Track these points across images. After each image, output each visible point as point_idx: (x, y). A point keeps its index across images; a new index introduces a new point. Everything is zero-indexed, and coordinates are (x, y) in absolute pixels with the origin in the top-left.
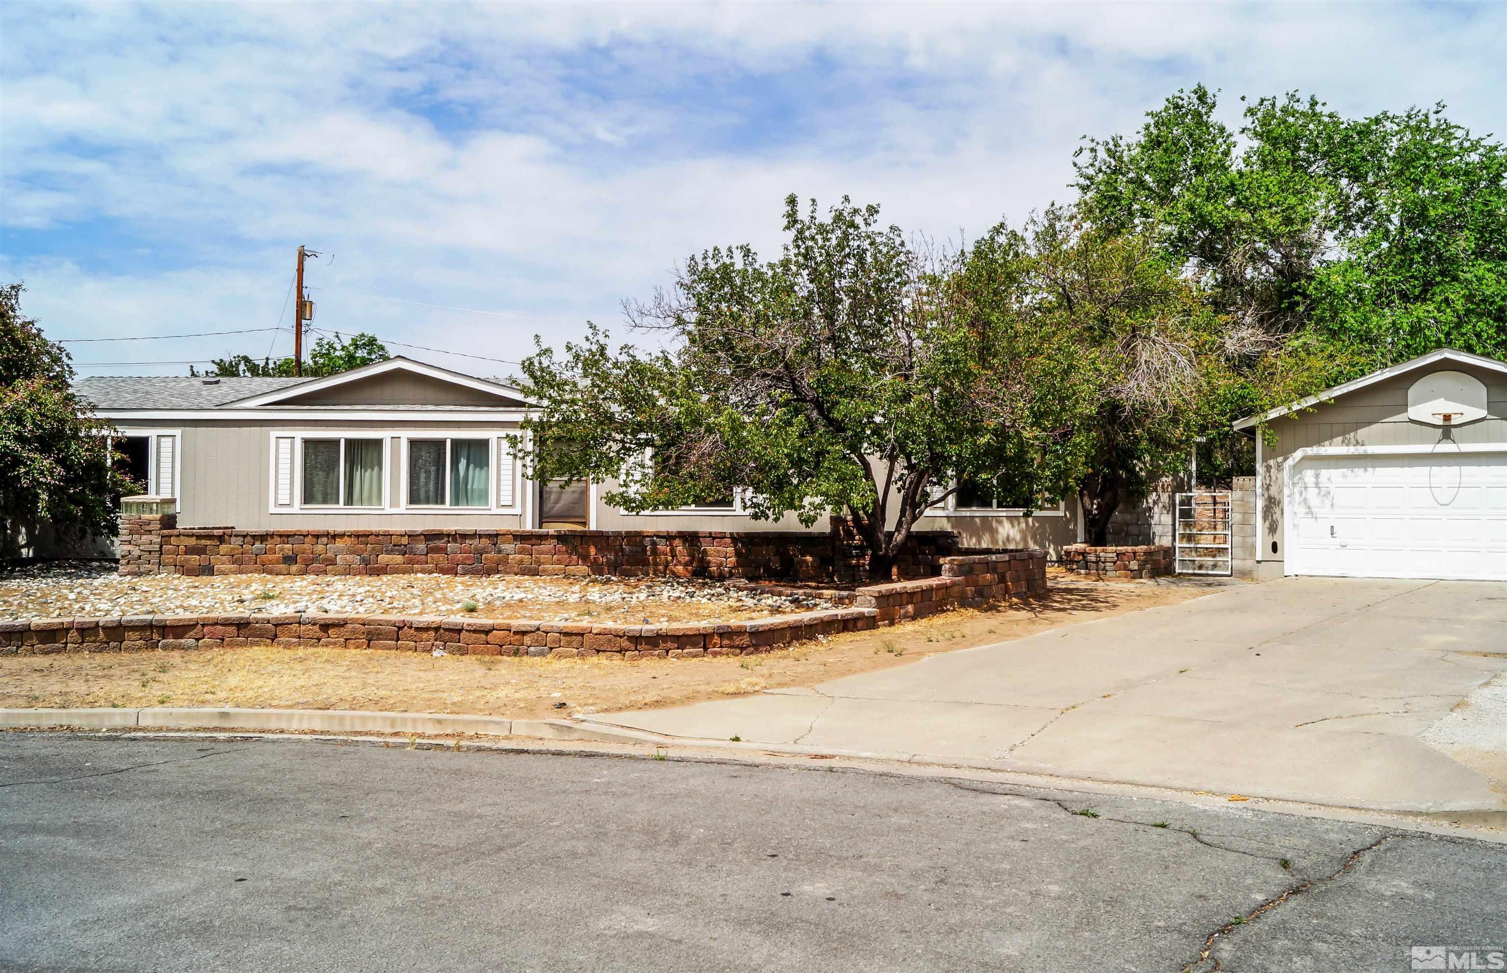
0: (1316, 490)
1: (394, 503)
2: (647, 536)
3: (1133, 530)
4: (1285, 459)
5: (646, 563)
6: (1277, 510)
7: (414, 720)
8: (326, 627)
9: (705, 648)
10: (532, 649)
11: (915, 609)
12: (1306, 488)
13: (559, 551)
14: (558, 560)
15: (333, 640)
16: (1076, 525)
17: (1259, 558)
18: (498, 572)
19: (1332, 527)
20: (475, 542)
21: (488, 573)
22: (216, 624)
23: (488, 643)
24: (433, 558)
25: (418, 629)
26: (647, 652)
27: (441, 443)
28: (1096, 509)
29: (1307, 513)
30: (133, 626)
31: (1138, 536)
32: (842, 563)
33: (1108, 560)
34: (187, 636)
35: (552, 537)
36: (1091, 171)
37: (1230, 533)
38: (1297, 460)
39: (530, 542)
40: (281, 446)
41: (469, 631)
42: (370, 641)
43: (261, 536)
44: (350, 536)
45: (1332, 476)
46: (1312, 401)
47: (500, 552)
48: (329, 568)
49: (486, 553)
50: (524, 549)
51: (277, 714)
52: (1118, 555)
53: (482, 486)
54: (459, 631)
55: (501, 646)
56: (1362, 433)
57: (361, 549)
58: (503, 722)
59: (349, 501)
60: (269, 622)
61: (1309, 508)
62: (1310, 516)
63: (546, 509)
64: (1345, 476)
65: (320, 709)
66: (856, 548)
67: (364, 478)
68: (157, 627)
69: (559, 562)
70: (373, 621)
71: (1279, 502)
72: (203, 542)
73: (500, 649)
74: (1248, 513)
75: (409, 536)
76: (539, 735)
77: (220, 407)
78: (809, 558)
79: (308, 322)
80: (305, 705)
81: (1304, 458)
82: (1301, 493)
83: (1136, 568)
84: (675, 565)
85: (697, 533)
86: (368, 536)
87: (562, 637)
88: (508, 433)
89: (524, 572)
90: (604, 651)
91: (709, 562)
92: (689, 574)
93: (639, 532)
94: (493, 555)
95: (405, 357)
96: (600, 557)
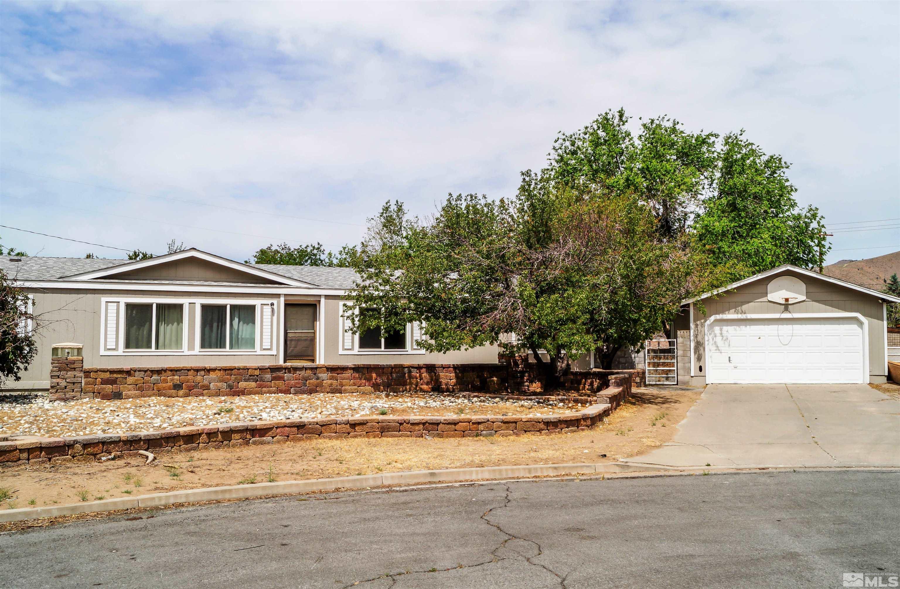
0: (721, 338)
1: (191, 347)
2: (406, 367)
3: (622, 360)
4: (705, 321)
5: (404, 384)
6: (702, 349)
10: (484, 432)
12: (715, 336)
13: (354, 377)
14: (354, 383)
15: (359, 433)
16: (590, 357)
17: (692, 374)
18: (317, 392)
19: (729, 357)
20: (303, 373)
21: (311, 392)
23: (456, 430)
24: (275, 384)
25: (413, 424)
26: (553, 431)
27: (224, 307)
29: (716, 350)
30: (238, 430)
31: (625, 364)
32: (512, 382)
34: (267, 435)
35: (351, 368)
37: (676, 361)
38: (712, 321)
39: (337, 372)
40: (109, 308)
41: (444, 424)
42: (382, 433)
43: (157, 371)
44: (220, 370)
45: (729, 330)
46: (721, 290)
47: (318, 378)
48: (205, 392)
49: (310, 379)
50: (333, 377)
53: (248, 336)
54: (438, 424)
55: (464, 432)
56: (745, 307)
57: (228, 378)
60: (317, 424)
61: (717, 347)
62: (718, 351)
63: (288, 352)
64: (735, 330)
66: (520, 372)
68: (250, 430)
69: (355, 384)
70: (385, 420)
71: (703, 343)
72: (115, 375)
73: (463, 434)
74: (686, 350)
75: (260, 369)
77: (62, 278)
78: (495, 379)
81: (716, 321)
82: (713, 339)
83: (639, 381)
84: (422, 385)
85: (435, 365)
86: (232, 370)
87: (502, 424)
88: (269, 301)
89: (334, 391)
90: (529, 431)
91: (441, 382)
92: (430, 390)
93: (402, 365)
94: (313, 381)
95: (195, 249)
96: (379, 381)
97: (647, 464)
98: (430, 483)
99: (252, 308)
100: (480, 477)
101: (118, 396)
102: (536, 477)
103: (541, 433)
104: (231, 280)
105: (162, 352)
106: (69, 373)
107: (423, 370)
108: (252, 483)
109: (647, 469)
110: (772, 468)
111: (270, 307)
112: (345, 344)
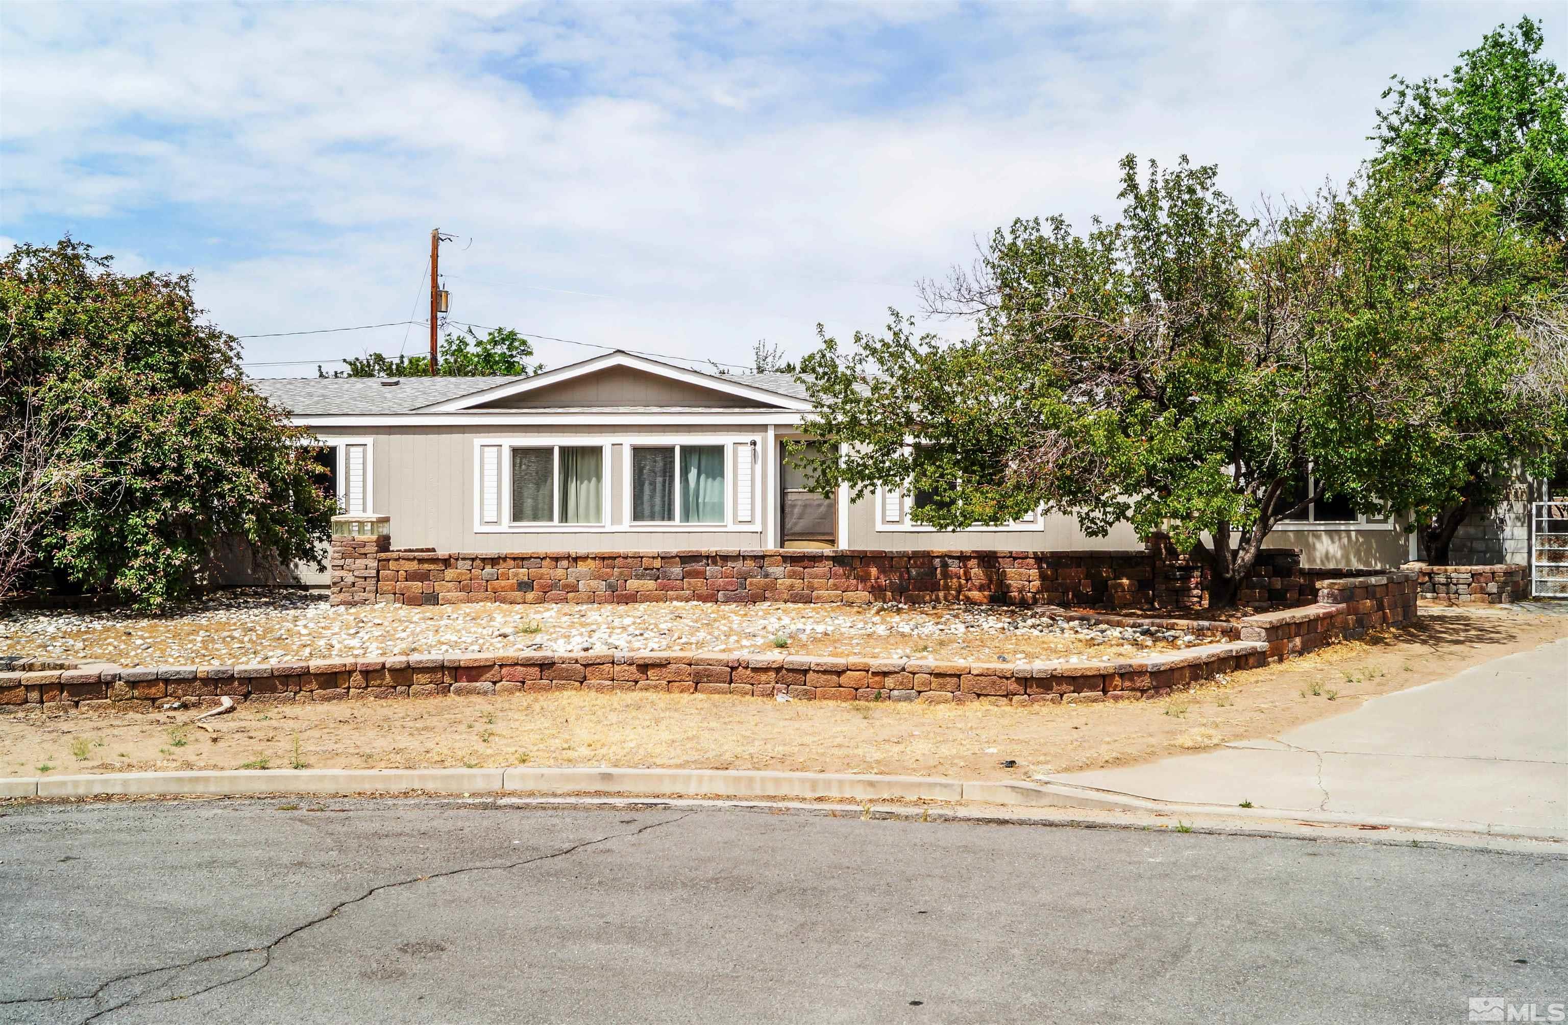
1: (617, 519)
2: (937, 556)
5: (935, 588)
7: (841, 782)
8: (644, 667)
9: (1105, 692)
10: (896, 693)
11: (1302, 642)
13: (835, 574)
14: (835, 585)
15: (654, 683)
16: (1407, 539)
18: (765, 599)
20: (739, 565)
21: (755, 599)
22: (516, 664)
23: (840, 687)
24: (689, 583)
25: (756, 670)
26: (1039, 697)
27: (670, 450)
28: (1436, 521)
31: (1485, 552)
32: (1164, 587)
33: (1461, 581)
34: (483, 678)
35: (828, 558)
36: (1395, 120)
39: (802, 564)
40: (486, 455)
41: (818, 672)
42: (697, 684)
43: (492, 559)
44: (594, 558)
47: (767, 576)
48: (571, 595)
49: (751, 577)
50: (794, 572)
51: (670, 776)
52: (1473, 576)
53: (716, 500)
54: (805, 672)
55: (856, 689)
57: (607, 574)
58: (952, 785)
59: (564, 517)
60: (577, 662)
63: (788, 526)
65: (717, 768)
66: (1180, 568)
67: (580, 491)
68: (449, 668)
69: (836, 587)
70: (702, 660)
72: (426, 566)
73: (855, 693)
75: (662, 558)
76: (1000, 801)
77: (416, 411)
78: (1125, 581)
79: (444, 314)
80: (700, 764)
83: (1495, 590)
84: (970, 590)
85: (995, 553)
86: (615, 558)
87: (932, 679)
88: (747, 438)
89: (795, 599)
90: (986, 695)
91: (1009, 586)
92: (985, 601)
93: (928, 552)
94: (759, 580)
95: (623, 352)
96: (883, 581)
99: (718, 450)
101: (432, 599)
102: (820, 799)
103: (1011, 700)
104: (693, 403)
105: (571, 526)
106: (358, 561)
107: (973, 563)
108: (264, 768)
109: (1083, 803)
111: (749, 448)
112: (888, 512)
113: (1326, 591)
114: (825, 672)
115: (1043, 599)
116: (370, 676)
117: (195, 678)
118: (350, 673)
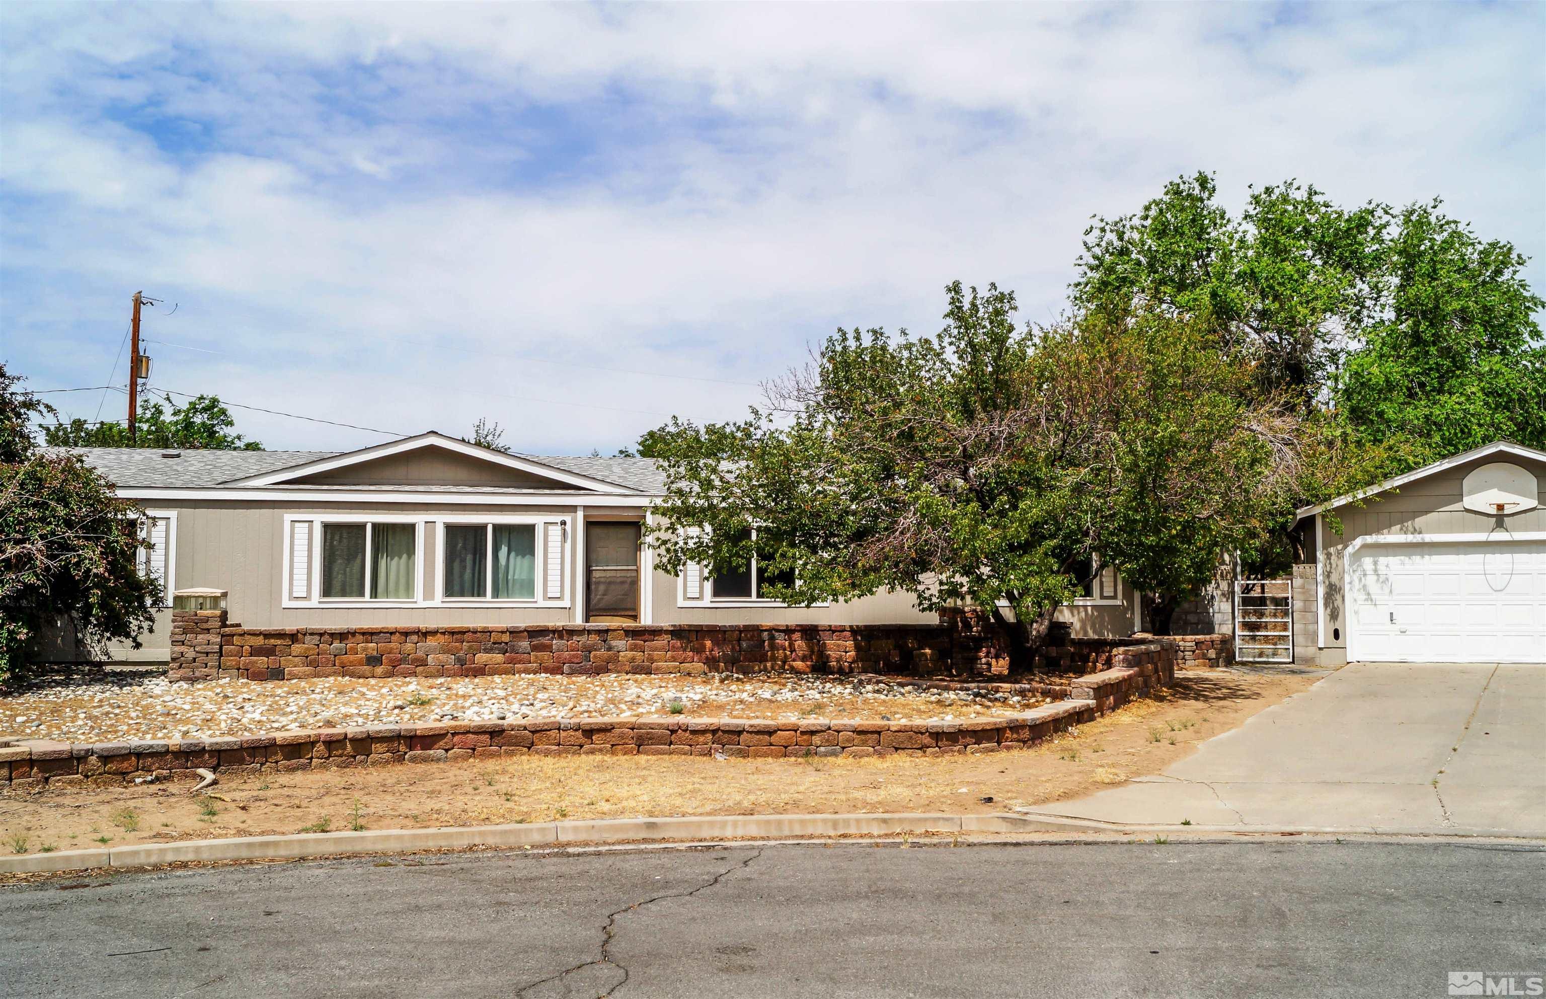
0: (1375, 577)
1: (429, 594)
2: (766, 630)
3: (1192, 618)
4: (1345, 547)
5: (763, 659)
6: (1339, 597)
8: (589, 732)
9: (999, 743)
10: (822, 749)
11: (1115, 700)
12: (1365, 575)
13: (673, 647)
14: (673, 657)
15: (599, 746)
16: (1133, 613)
17: (1321, 645)
18: (608, 671)
19: (1392, 614)
20: (583, 639)
21: (599, 670)
22: (468, 732)
23: (771, 745)
24: (537, 657)
25: (694, 732)
26: (948, 748)
27: (482, 528)
28: (1159, 598)
29: (1366, 600)
30: (382, 738)
31: (1197, 624)
32: (960, 656)
33: (1188, 649)
34: (436, 746)
35: (667, 632)
36: (1098, 251)
37: (1290, 620)
38: (1357, 548)
39: (643, 638)
40: (296, 530)
41: (751, 733)
42: (639, 746)
43: (341, 634)
44: (443, 633)
45: (1391, 564)
46: (1375, 489)
47: (610, 649)
49: (596, 650)
50: (636, 645)
52: (1197, 644)
53: (524, 576)
54: (739, 733)
55: (786, 747)
56: (1420, 521)
57: (456, 648)
59: (374, 594)
60: (525, 728)
61: (1369, 594)
62: (1370, 602)
63: (594, 601)
64: (1403, 564)
65: (744, 814)
66: (974, 639)
67: (391, 566)
68: (405, 737)
69: (674, 659)
70: (644, 724)
71: (1340, 589)
72: (272, 641)
73: (785, 751)
74: (1310, 600)
75: (511, 633)
78: (928, 651)
79: (144, 380)
80: (729, 811)
81: (1365, 546)
82: (1360, 580)
83: (1214, 656)
84: (794, 660)
85: (816, 626)
86: (464, 633)
87: (855, 735)
88: (557, 518)
89: (637, 670)
90: (903, 749)
91: (828, 656)
92: (808, 670)
93: (758, 626)
94: (602, 652)
95: (436, 433)
96: (717, 653)
97: (1068, 817)
98: (645, 840)
99: (529, 530)
100: (740, 832)
101: (277, 674)
102: (844, 836)
103: (925, 752)
104: (499, 484)
105: (382, 602)
106: (200, 637)
107: (797, 635)
108: (323, 831)
109: (1062, 828)
110: (1308, 833)
111: (559, 528)
112: (689, 590)
113: (1121, 657)
114: (758, 733)
115: (858, 667)
116: (333, 746)
117: (167, 752)
118: (313, 744)
